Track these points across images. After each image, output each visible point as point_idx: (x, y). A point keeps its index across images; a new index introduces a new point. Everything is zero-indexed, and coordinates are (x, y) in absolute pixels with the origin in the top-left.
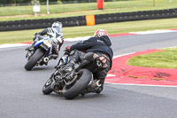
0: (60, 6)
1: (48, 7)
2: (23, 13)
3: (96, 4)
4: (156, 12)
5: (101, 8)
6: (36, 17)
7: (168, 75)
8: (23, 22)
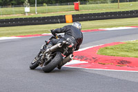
0: (46, 7)
1: (36, 8)
2: (17, 12)
3: (73, 6)
4: (120, 13)
5: (77, 9)
6: (27, 16)
7: (129, 62)
8: (16, 20)
